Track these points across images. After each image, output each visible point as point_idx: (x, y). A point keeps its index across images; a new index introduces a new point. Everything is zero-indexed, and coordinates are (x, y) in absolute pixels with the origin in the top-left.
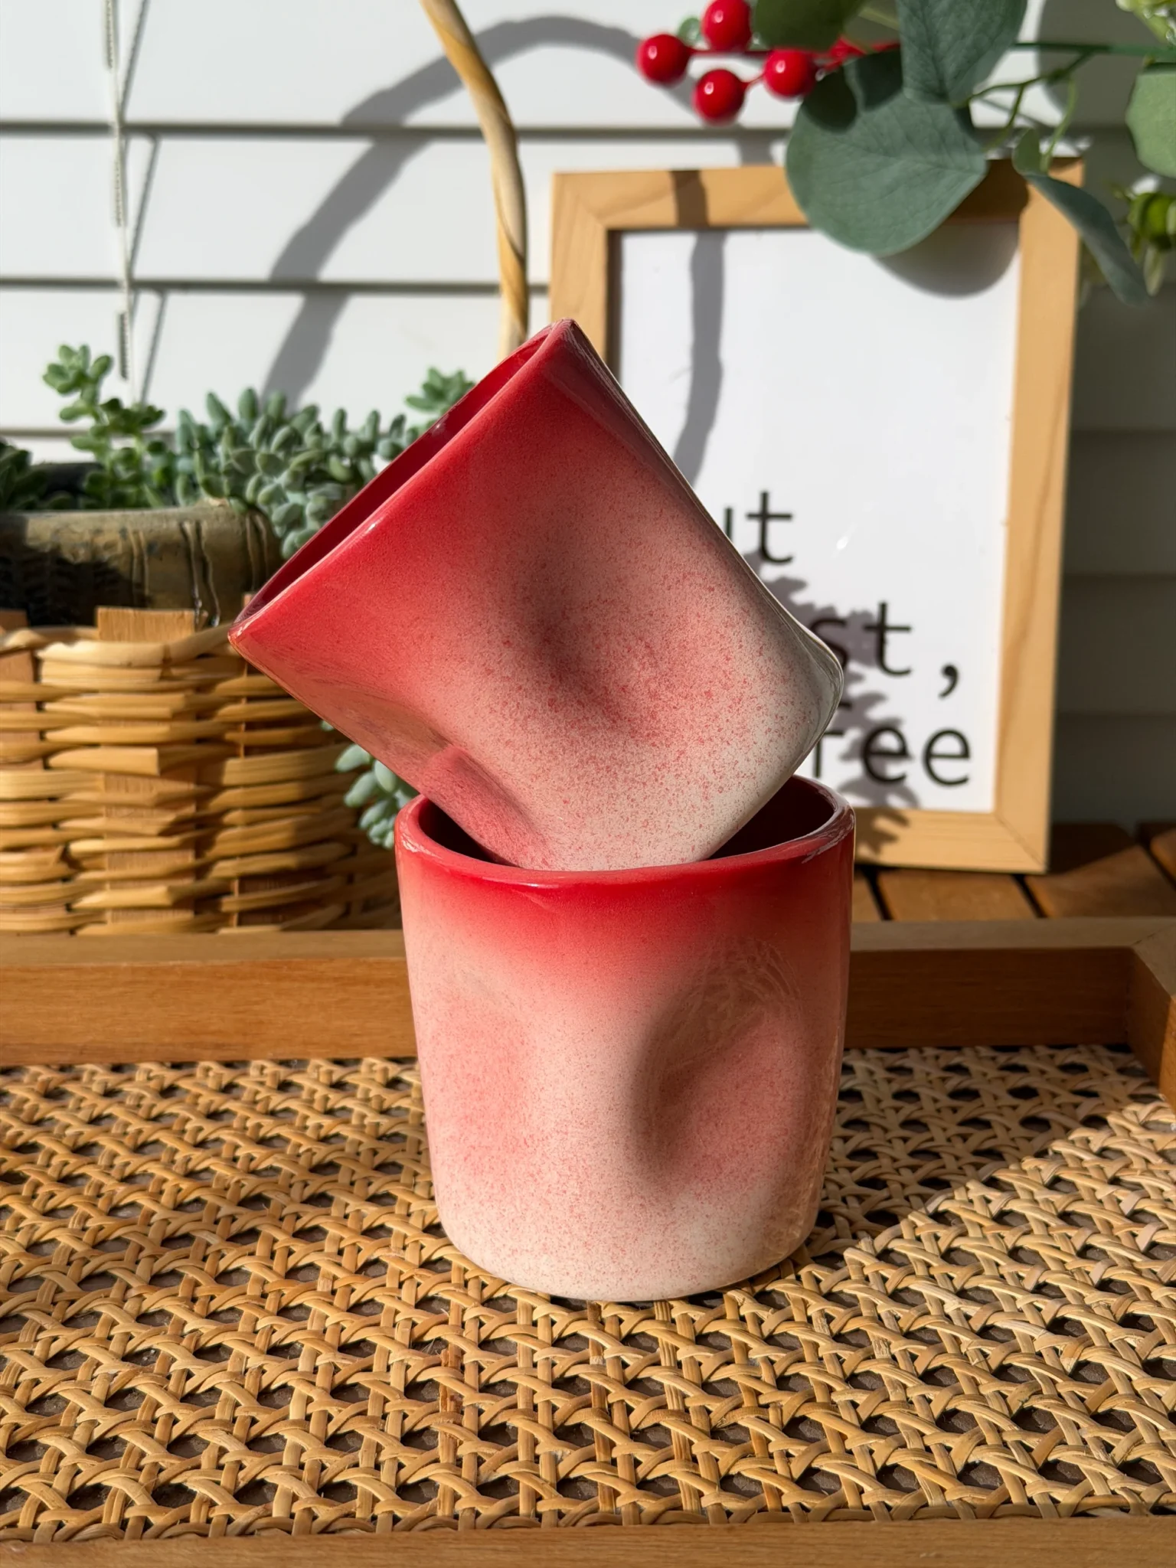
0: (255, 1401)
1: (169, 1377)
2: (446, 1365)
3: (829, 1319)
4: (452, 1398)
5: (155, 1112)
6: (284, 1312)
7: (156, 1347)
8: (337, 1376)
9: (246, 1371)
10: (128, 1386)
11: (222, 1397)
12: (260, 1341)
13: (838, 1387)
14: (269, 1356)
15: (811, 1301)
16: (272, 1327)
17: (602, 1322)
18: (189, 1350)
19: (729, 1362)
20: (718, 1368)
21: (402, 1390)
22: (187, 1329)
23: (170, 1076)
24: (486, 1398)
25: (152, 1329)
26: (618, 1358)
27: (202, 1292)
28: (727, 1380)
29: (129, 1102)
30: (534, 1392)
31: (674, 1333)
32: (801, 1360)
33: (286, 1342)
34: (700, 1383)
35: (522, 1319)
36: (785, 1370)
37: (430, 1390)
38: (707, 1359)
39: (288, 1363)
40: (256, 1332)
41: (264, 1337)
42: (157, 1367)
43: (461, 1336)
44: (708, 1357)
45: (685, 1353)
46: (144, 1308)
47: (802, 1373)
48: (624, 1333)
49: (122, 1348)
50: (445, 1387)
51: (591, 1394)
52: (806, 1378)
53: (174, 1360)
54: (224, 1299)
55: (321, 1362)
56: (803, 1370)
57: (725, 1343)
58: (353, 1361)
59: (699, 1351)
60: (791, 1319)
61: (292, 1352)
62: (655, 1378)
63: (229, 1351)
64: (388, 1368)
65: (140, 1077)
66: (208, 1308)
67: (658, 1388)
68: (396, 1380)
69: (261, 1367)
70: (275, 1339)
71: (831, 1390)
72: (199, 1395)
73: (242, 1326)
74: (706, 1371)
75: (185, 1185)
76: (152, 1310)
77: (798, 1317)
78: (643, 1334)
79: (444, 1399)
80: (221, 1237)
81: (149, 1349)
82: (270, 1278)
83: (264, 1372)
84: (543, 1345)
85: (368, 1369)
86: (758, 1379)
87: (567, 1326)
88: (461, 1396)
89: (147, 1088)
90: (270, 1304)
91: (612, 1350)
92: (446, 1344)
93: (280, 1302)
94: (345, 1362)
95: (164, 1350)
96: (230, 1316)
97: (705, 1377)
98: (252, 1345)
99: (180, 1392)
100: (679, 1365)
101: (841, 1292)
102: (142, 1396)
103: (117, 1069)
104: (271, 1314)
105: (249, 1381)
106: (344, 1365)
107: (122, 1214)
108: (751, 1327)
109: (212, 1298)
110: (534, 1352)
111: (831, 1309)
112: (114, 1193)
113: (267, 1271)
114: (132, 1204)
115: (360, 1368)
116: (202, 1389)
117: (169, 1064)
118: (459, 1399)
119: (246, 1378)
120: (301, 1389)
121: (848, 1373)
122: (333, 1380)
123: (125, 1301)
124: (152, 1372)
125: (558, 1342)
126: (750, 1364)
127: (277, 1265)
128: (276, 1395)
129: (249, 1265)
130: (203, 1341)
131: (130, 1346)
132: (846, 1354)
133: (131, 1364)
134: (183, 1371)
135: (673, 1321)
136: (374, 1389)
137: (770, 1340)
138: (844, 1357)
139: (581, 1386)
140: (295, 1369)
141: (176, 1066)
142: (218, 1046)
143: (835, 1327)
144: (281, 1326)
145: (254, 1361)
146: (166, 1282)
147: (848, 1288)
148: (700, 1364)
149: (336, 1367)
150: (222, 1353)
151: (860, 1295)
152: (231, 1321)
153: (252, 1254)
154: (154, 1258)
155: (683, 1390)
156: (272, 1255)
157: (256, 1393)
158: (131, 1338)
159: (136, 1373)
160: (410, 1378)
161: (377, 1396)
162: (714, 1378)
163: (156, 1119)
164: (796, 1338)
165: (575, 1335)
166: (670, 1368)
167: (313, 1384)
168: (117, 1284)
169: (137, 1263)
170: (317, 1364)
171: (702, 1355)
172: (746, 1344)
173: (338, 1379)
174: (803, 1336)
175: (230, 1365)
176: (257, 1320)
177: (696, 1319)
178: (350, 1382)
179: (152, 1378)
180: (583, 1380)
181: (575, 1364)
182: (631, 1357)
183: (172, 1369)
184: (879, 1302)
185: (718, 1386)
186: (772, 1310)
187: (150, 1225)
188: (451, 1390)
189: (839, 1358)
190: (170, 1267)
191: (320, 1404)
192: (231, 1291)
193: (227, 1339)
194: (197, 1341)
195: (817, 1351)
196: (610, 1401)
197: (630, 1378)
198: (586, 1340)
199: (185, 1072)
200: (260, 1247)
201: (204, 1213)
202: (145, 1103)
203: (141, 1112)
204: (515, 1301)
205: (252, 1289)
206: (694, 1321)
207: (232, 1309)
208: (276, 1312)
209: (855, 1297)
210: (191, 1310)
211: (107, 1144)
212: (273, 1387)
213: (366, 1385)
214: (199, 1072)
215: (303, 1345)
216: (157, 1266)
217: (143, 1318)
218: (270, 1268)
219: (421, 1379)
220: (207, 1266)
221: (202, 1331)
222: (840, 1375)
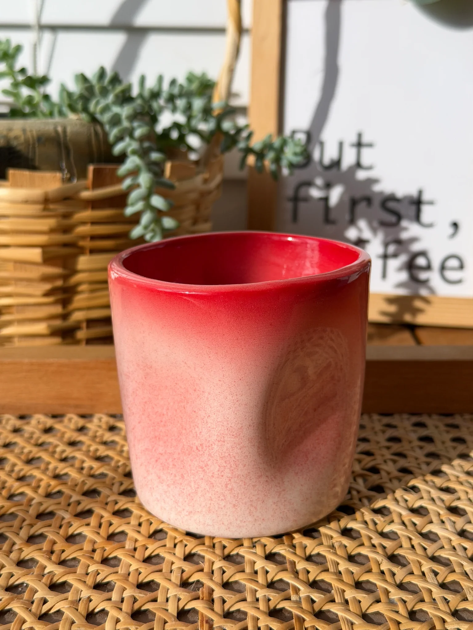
0: (85, 621)
1: (33, 603)
2: (202, 599)
3: (436, 574)
4: (207, 622)
5: (40, 441)
6: (105, 561)
7: (26, 582)
8: (136, 604)
9: (80, 600)
10: (7, 608)
11: (64, 617)
12: (90, 580)
13: (448, 619)
14: (94, 591)
15: (423, 562)
16: (97, 571)
17: (297, 572)
18: (46, 585)
19: (378, 601)
20: (371, 605)
21: (176, 615)
22: (46, 571)
23: (49, 422)
24: (228, 623)
25: (25, 571)
26: (309, 596)
27: (57, 548)
28: (378, 613)
29: (26, 435)
30: (258, 619)
31: (341, 581)
32: (422, 601)
33: (106, 581)
34: (361, 614)
35: (248, 570)
36: (413, 607)
37: (193, 614)
38: (364, 598)
39: (106, 595)
40: (87, 574)
41: (92, 576)
42: (26, 596)
43: (212, 579)
44: (365, 597)
45: (350, 594)
46: (22, 557)
47: (424, 609)
48: (311, 579)
49: (6, 583)
50: (202, 614)
51: (294, 620)
52: (426, 613)
53: (36, 591)
54: (70, 553)
55: (126, 594)
56: (425, 607)
57: (373, 588)
58: (145, 594)
59: (359, 593)
60: (412, 573)
61: (108, 587)
62: (332, 610)
63: (71, 586)
64: (167, 600)
65: (33, 422)
66: (60, 558)
67: (335, 617)
68: (172, 608)
69: (89, 597)
70: (99, 579)
71: (444, 621)
72: (51, 615)
73: (80, 570)
74: (364, 606)
75: (53, 483)
76: (27, 558)
77: (416, 572)
78: (323, 581)
79: (202, 621)
80: (71, 513)
81: (22, 584)
82: (98, 540)
83: (91, 601)
84: (262, 587)
85: (155, 600)
86: (397, 612)
87: (276, 575)
88: (212, 620)
89: (38, 429)
90: (97, 556)
91: (304, 592)
92: (203, 585)
93: (103, 555)
94: (141, 596)
95: (32, 584)
96: (73, 563)
97: (364, 611)
98: (85, 582)
99: (38, 613)
100: (347, 602)
101: (440, 556)
102: (15, 614)
103: (22, 417)
104: (98, 563)
105: (81, 607)
106: (140, 597)
107: (16, 499)
108: (388, 577)
109: (63, 551)
110: (256, 591)
111: (437, 567)
112: (12, 486)
113: (97, 536)
114: (22, 494)
115: (150, 599)
116: (52, 611)
117: (50, 415)
118: (211, 622)
119: (80, 604)
120: (113, 613)
121: (453, 610)
122: (133, 607)
123: (11, 552)
124: (22, 599)
125: (271, 585)
126: (391, 602)
127: (103, 531)
128: (97, 616)
129: (86, 531)
130: (55, 579)
131: (11, 581)
132: (450, 597)
133: (10, 593)
134: (42, 598)
135: (340, 573)
136: (158, 614)
137: (401, 586)
138: (449, 599)
139: (287, 614)
140: (110, 599)
141: (54, 416)
142: (77, 406)
143: (440, 579)
144: (103, 571)
145: (85, 593)
146: (37, 540)
147: (444, 554)
148: (360, 602)
149: (135, 598)
150: (67, 587)
151: (452, 558)
152: (73, 566)
153: (88, 525)
154: (31, 525)
155: (351, 619)
156: (100, 526)
157: (85, 615)
158: (12, 576)
159: (12, 600)
160: (181, 607)
161: (160, 618)
162: (371, 611)
163: (41, 445)
164: (416, 585)
165: (281, 580)
166: (341, 603)
167: (121, 609)
168: (7, 542)
169: (21, 528)
170: (124, 596)
171: (361, 596)
172: (386, 589)
173: (136, 606)
174: (421, 584)
175: (70, 595)
176: (89, 566)
177: (353, 571)
178: (143, 608)
179: (23, 603)
180: (287, 611)
181: (282, 600)
182: (316, 596)
183: (34, 598)
184: (464, 563)
185: (372, 617)
186: (400, 567)
187: (30, 506)
188: (206, 616)
189: (446, 599)
190: (40, 532)
191: (125, 623)
192: (75, 547)
193: (70, 579)
194: (52, 579)
195: (431, 594)
196: (306, 626)
197: (317, 610)
198: (288, 584)
199: (58, 419)
200: (93, 521)
201: (62, 500)
202: (35, 436)
203: (33, 441)
204: (243, 557)
205: (87, 547)
206: (353, 573)
207: (74, 559)
208: (100, 561)
209: (449, 560)
210: (50, 559)
211: (11, 458)
212: (96, 610)
213: (154, 611)
214: (66, 420)
215: (115, 583)
216: (32, 531)
217: (21, 563)
218: (98, 533)
219: (187, 607)
220: (62, 531)
221: (56, 572)
222: (449, 611)
